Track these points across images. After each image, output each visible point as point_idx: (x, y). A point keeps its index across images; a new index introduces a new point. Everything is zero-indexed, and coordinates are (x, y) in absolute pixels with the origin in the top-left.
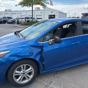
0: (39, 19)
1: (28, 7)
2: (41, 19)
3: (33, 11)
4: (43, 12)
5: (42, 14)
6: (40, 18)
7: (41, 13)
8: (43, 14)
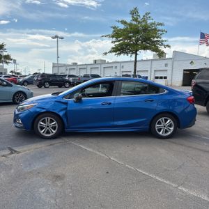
0: (161, 78)
1: (129, 55)
2: (165, 78)
3: (137, 63)
4: (170, 62)
5: (169, 68)
6: (163, 76)
7: (166, 65)
8: (171, 69)
